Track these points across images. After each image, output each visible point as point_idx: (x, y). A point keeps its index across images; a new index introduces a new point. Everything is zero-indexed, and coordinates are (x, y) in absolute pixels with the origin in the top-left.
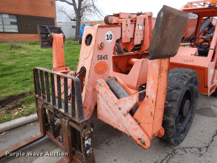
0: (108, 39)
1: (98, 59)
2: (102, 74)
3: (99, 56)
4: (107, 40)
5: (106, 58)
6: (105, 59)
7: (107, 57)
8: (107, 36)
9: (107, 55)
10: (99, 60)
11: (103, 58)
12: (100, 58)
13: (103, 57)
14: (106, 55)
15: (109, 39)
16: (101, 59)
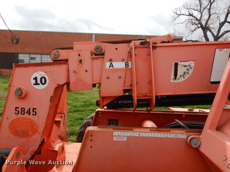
0: (36, 84)
1: (17, 112)
2: (26, 137)
3: (18, 108)
4: (34, 84)
5: (34, 113)
6: (31, 114)
7: (36, 112)
8: (36, 79)
9: (36, 109)
10: (18, 114)
11: (27, 113)
12: (20, 111)
13: (26, 111)
14: (34, 109)
15: (39, 84)
16: (23, 113)
